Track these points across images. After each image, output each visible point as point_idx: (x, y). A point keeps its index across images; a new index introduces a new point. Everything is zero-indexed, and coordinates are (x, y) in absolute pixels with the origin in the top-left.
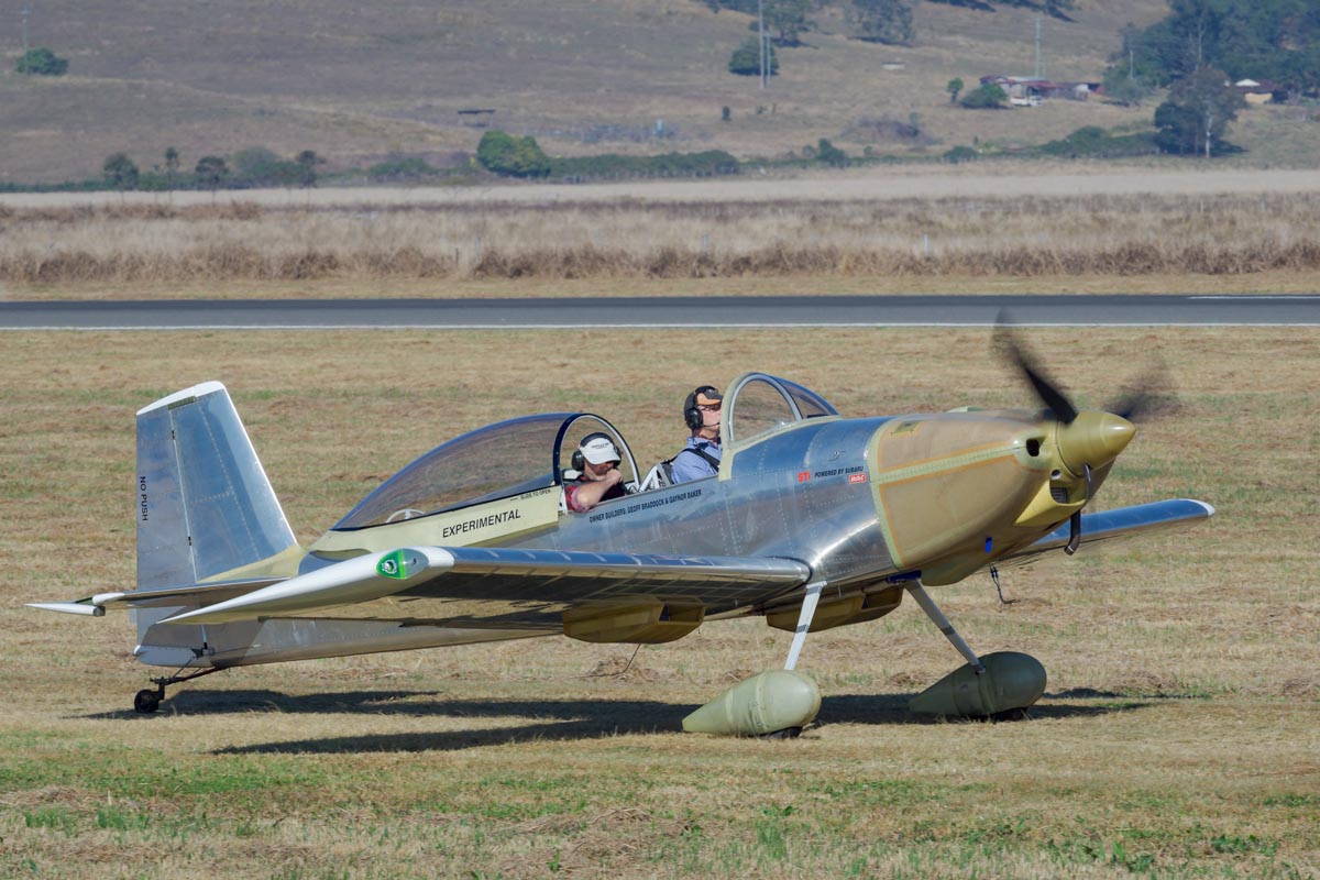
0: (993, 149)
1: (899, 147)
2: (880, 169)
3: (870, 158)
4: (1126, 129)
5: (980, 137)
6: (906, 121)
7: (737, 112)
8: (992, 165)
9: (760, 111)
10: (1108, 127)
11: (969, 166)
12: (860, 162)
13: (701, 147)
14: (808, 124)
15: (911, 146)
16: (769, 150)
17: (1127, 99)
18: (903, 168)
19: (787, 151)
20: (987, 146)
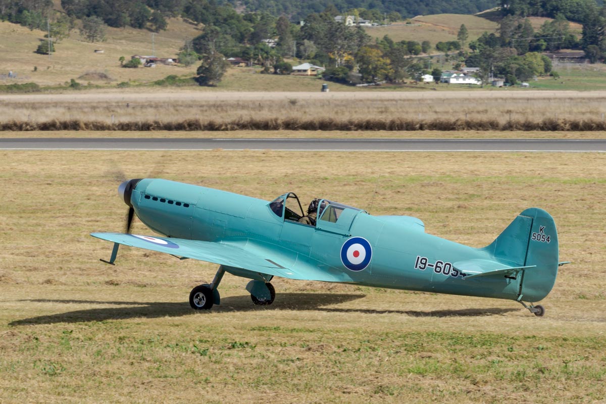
0: (137, 83)
1: (101, 82)
2: (93, 90)
3: (90, 86)
4: (186, 76)
5: (132, 78)
6: (102, 72)
7: (40, 68)
8: (137, 89)
9: (48, 68)
10: (179, 75)
11: (127, 89)
12: (85, 88)
13: (26, 81)
14: (66, 73)
15: (105, 82)
16: (51, 83)
17: (187, 64)
18: (103, 90)
19: (58, 83)
20: (134, 81)
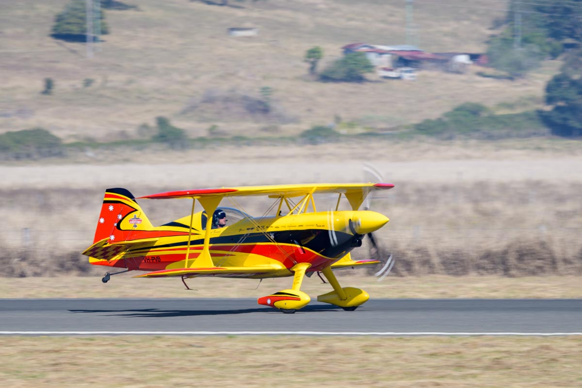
0: (359, 130)
1: (249, 126)
2: (227, 151)
3: (216, 139)
4: (510, 106)
5: (343, 115)
6: (256, 95)
7: (62, 85)
8: (358, 148)
9: (88, 83)
10: (490, 104)
11: (330, 148)
12: (203, 142)
13: (20, 124)
14: (142, 98)
15: (263, 125)
16: (97, 129)
17: (516, 71)
18: (253, 151)
19: (117, 129)
20: (351, 125)
